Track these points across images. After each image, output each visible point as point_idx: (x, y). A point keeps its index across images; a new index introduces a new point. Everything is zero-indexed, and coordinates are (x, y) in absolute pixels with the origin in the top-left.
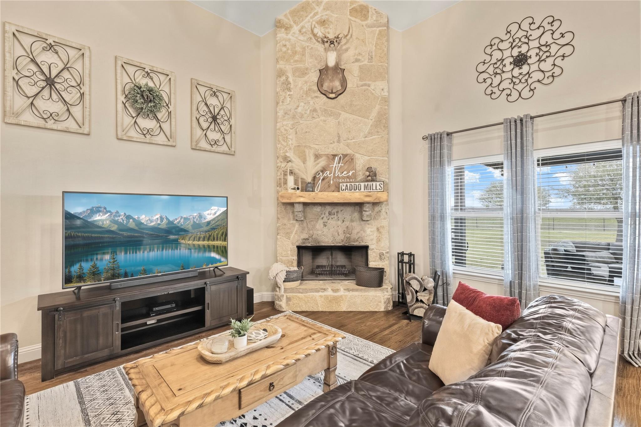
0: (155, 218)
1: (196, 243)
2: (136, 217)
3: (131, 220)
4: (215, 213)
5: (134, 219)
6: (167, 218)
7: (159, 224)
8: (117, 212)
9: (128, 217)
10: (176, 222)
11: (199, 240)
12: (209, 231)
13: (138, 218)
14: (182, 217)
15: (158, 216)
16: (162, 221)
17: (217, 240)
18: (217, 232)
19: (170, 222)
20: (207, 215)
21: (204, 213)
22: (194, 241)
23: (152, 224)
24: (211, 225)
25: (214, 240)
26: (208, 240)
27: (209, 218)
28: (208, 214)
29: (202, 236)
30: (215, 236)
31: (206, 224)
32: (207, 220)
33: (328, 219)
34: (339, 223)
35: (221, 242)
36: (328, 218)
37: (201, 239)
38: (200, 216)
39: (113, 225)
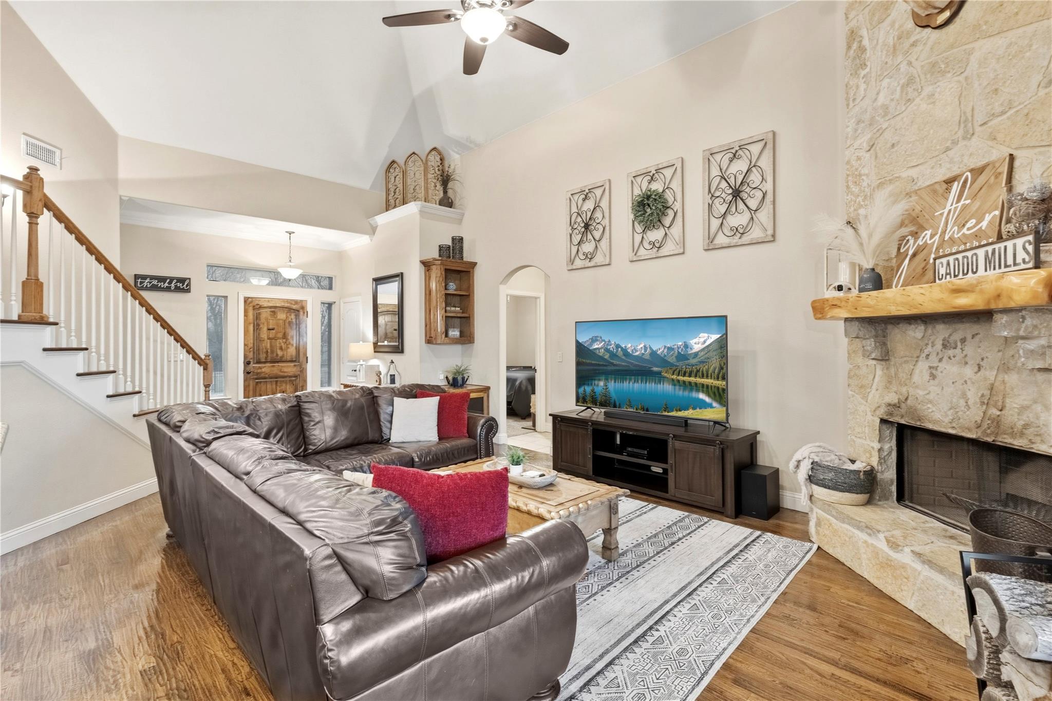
0: (639, 347)
1: (681, 378)
2: (623, 346)
3: (620, 349)
4: (705, 342)
5: (622, 348)
6: (650, 348)
7: (643, 354)
8: (609, 341)
9: (618, 346)
10: (659, 352)
11: (684, 375)
12: (697, 365)
13: (626, 347)
14: (665, 347)
15: (642, 346)
16: (646, 350)
17: (707, 377)
18: (707, 367)
19: (653, 353)
20: (693, 344)
21: (691, 342)
22: (678, 376)
23: (637, 354)
24: (698, 357)
25: (703, 377)
26: (696, 376)
27: (697, 348)
28: (695, 343)
29: (688, 370)
30: (705, 373)
31: (692, 356)
32: (694, 351)
33: (940, 360)
34: (969, 372)
35: (712, 381)
36: (940, 356)
37: (687, 374)
38: (686, 346)
39: (606, 353)
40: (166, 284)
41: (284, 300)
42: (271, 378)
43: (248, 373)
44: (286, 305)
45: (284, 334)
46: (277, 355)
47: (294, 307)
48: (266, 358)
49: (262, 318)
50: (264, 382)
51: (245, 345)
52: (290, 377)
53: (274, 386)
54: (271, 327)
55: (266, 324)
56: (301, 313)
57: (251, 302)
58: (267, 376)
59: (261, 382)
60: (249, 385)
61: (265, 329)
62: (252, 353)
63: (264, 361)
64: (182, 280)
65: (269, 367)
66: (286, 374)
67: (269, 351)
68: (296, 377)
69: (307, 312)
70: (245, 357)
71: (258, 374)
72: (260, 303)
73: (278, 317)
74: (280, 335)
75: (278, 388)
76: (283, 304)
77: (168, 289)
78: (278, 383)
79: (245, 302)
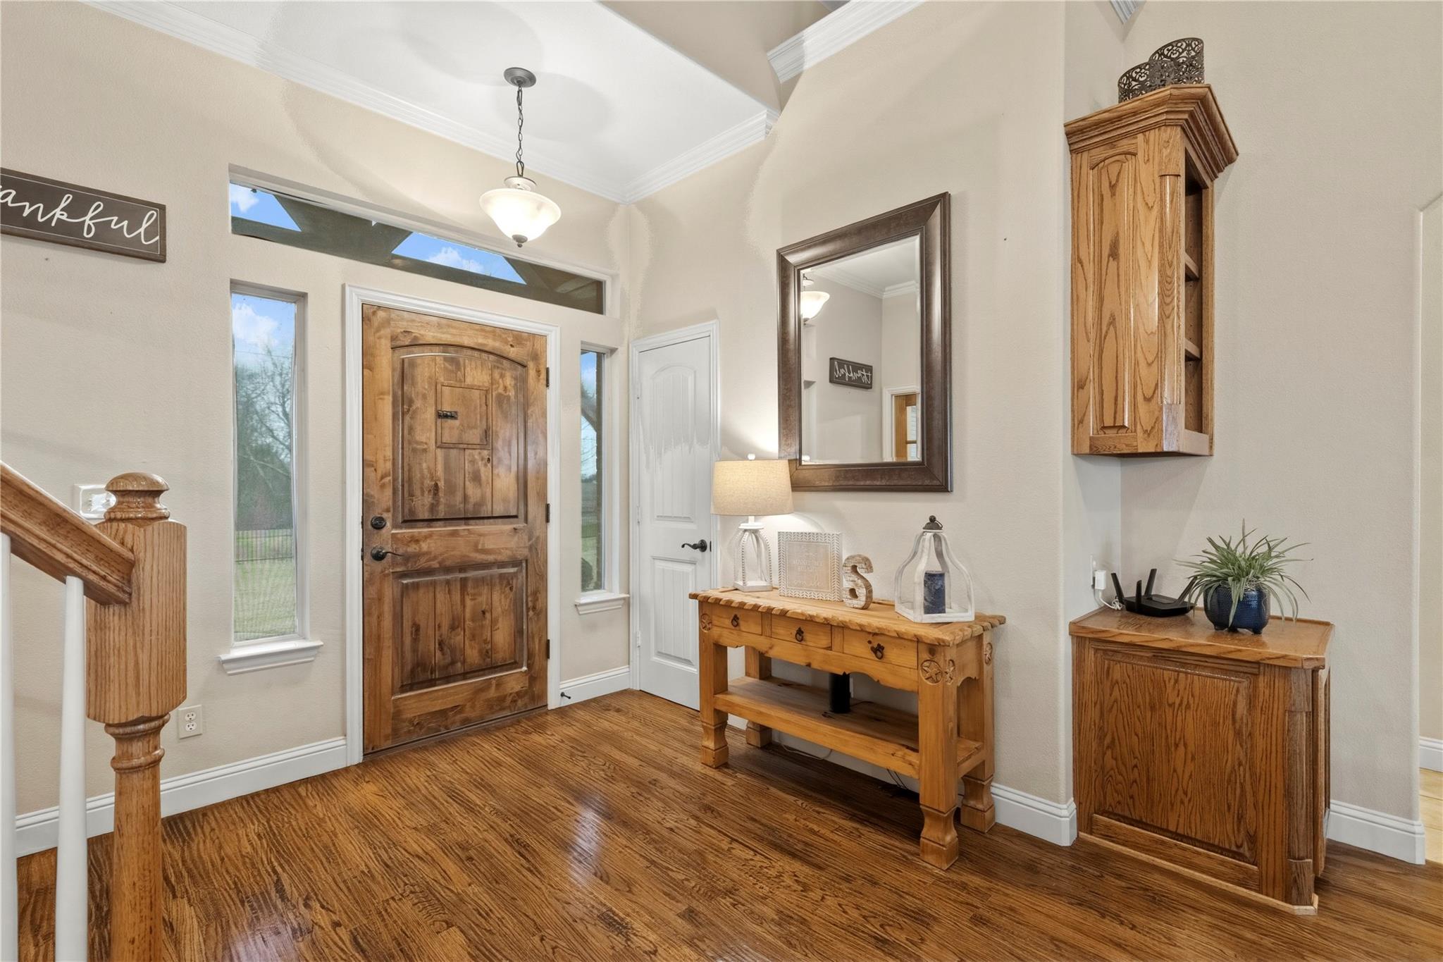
40: (59, 214)
41: (483, 328)
42: (448, 570)
43: (379, 557)
44: (491, 344)
45: (486, 433)
46: (465, 498)
47: (513, 352)
48: (433, 507)
49: (419, 379)
50: (427, 584)
51: (366, 464)
52: (502, 565)
53: (457, 597)
54: (447, 408)
55: (431, 400)
56: (532, 373)
57: (387, 322)
58: (435, 564)
59: (416, 586)
60: (380, 599)
61: (430, 414)
62: (388, 492)
63: (426, 516)
64: (130, 208)
65: (441, 535)
66: (491, 558)
67: (441, 484)
68: (515, 563)
69: (547, 370)
70: (367, 503)
71: (407, 558)
72: (416, 331)
73: (469, 381)
74: (474, 436)
75: (469, 603)
76: (481, 341)
77: (67, 236)
78: (470, 584)
79: (366, 319)
